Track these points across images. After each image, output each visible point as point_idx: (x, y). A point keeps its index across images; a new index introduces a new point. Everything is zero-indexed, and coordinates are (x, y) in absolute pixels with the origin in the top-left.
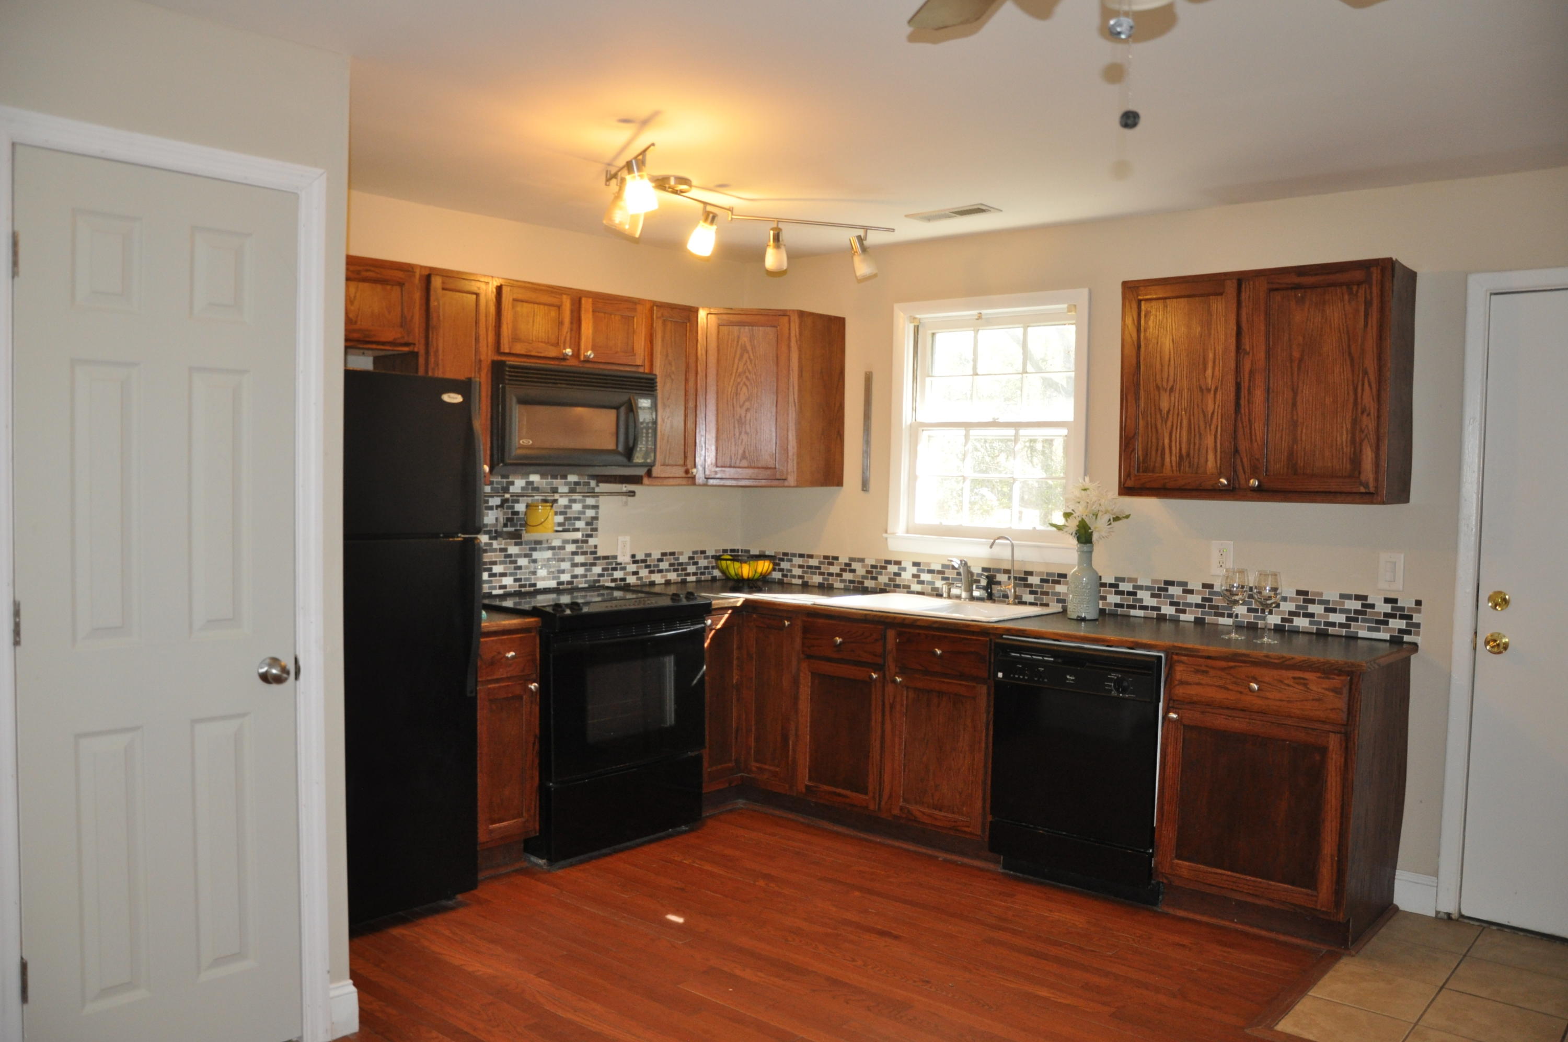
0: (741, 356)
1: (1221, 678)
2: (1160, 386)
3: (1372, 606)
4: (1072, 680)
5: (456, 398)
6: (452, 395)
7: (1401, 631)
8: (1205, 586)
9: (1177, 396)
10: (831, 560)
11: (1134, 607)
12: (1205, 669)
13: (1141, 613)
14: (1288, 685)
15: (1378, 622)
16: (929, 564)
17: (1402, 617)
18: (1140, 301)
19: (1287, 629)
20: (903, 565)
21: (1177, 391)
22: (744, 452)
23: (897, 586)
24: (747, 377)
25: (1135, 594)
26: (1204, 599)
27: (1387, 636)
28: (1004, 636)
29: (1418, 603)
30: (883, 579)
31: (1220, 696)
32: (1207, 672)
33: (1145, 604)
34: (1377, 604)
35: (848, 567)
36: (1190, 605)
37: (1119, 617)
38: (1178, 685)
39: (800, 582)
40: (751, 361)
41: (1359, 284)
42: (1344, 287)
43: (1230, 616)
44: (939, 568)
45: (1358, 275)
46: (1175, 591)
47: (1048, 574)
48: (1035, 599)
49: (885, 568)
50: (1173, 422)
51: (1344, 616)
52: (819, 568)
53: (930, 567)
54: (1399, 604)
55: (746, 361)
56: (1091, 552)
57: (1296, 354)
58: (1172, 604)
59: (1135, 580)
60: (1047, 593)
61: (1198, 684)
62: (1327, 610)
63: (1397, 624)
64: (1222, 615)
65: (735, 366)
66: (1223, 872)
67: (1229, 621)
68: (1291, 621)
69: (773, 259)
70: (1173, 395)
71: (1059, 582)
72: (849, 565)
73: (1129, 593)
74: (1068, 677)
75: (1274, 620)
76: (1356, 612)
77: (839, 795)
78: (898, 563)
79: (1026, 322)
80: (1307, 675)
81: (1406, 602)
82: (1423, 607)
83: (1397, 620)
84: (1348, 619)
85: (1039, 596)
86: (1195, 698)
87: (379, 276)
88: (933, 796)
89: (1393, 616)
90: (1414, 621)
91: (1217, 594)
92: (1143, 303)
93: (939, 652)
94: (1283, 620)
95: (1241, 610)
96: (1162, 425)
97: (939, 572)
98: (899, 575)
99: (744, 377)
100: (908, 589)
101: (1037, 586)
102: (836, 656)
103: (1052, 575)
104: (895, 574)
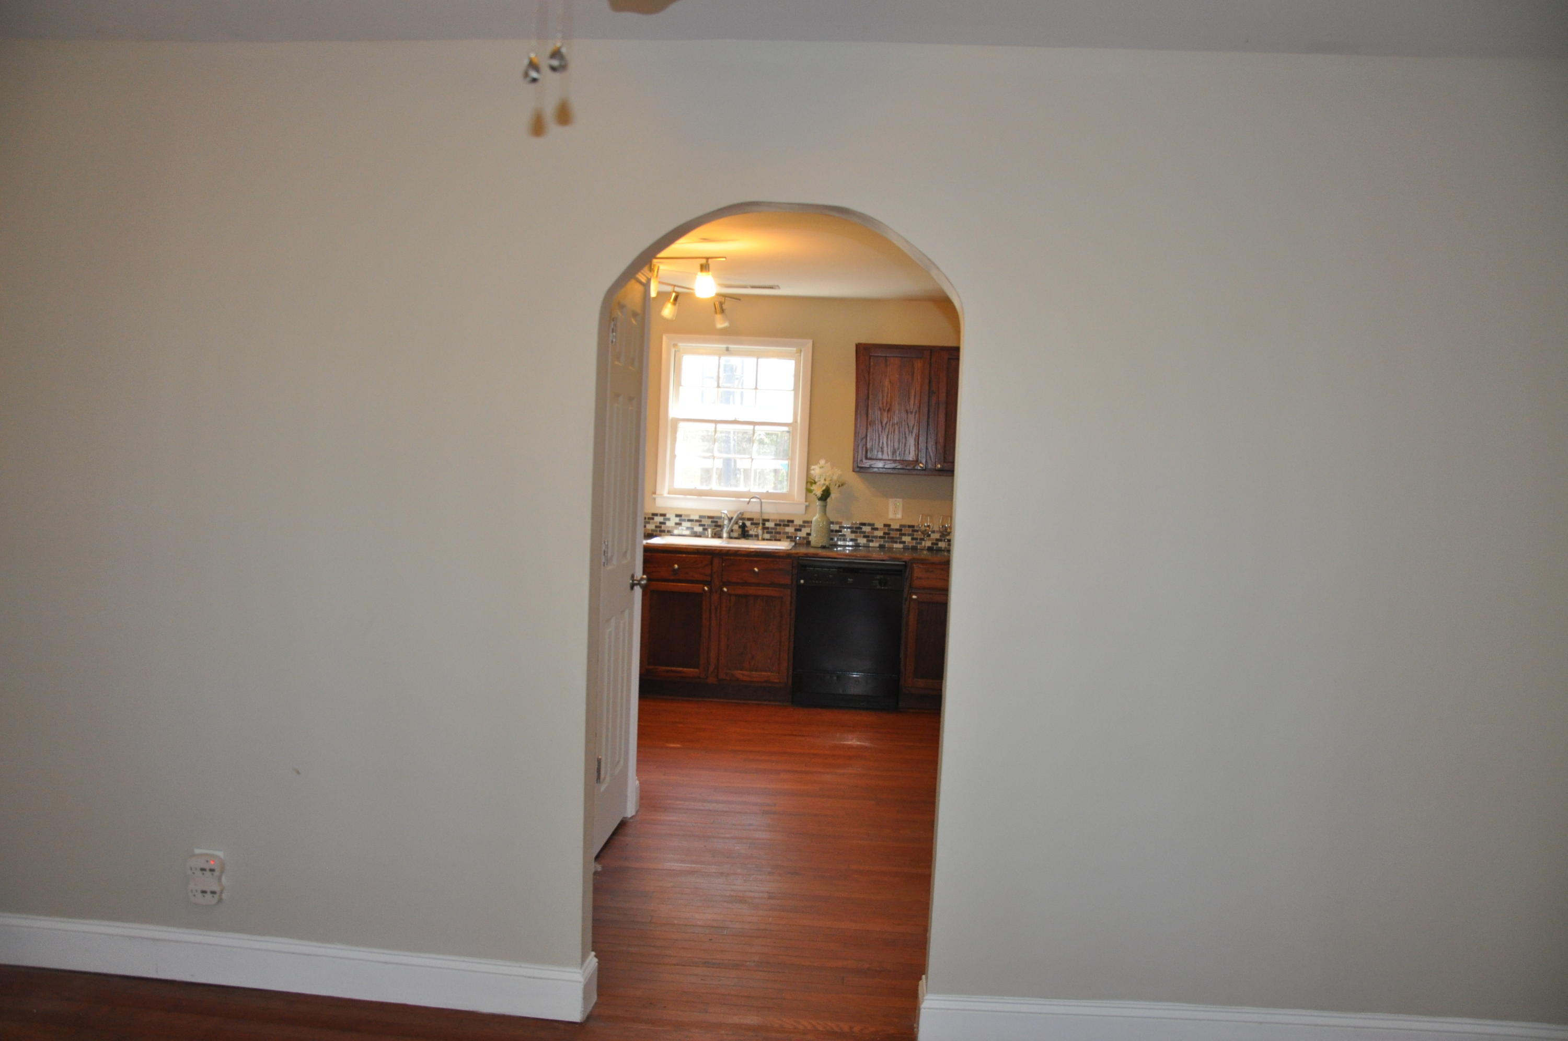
2: (882, 408)
4: (852, 581)
8: (885, 525)
9: (892, 414)
12: (933, 570)
16: (689, 515)
18: (870, 357)
19: (935, 548)
20: (668, 516)
21: (892, 411)
23: (664, 531)
25: (840, 531)
26: (885, 533)
28: (800, 558)
31: (940, 583)
33: (847, 537)
36: (876, 537)
38: (915, 580)
43: (901, 542)
44: (697, 518)
46: (867, 529)
47: (780, 521)
48: (771, 537)
49: (653, 519)
50: (889, 430)
53: (689, 517)
58: (864, 537)
59: (841, 523)
60: (779, 533)
61: (928, 579)
64: (896, 542)
67: (901, 546)
68: (937, 544)
70: (889, 414)
71: (788, 526)
73: (836, 531)
74: (849, 578)
75: (928, 544)
77: (674, 672)
78: (664, 515)
79: (758, 355)
85: (774, 534)
86: (926, 587)
88: (750, 662)
91: (893, 530)
92: (872, 358)
93: (756, 569)
94: (932, 544)
95: (905, 539)
96: (882, 432)
97: (697, 521)
98: (664, 523)
100: (671, 532)
101: (772, 528)
102: (672, 578)
103: (783, 521)
104: (661, 523)
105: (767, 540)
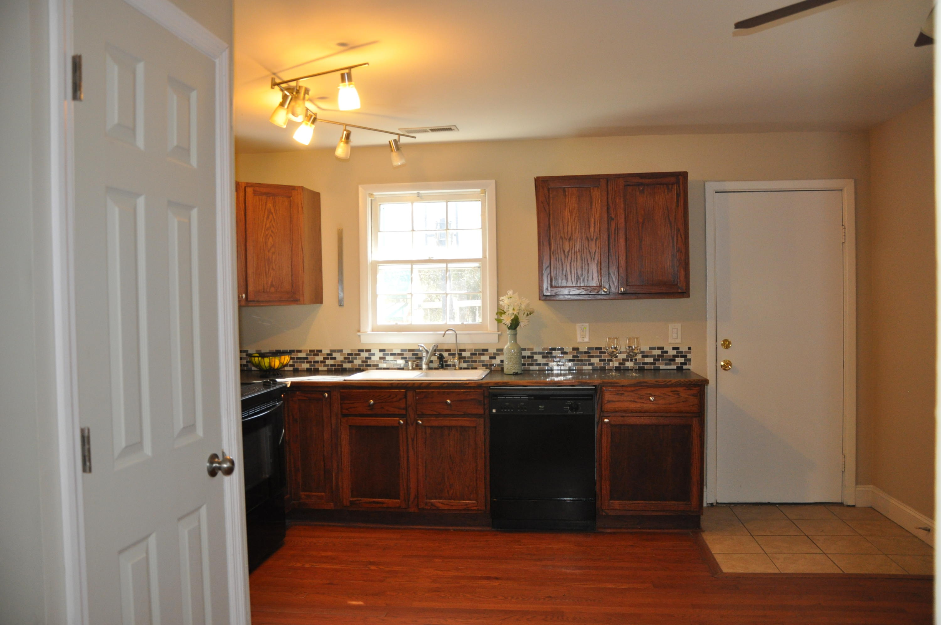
0: (268, 217)
1: (632, 396)
2: (563, 237)
3: (667, 352)
4: (543, 408)
7: (682, 364)
8: (574, 349)
9: (573, 243)
10: (317, 352)
11: (532, 365)
12: (623, 392)
13: (537, 368)
14: (669, 396)
15: (670, 360)
16: (392, 350)
17: (682, 356)
18: (548, 189)
19: (622, 368)
20: (372, 352)
21: (574, 239)
22: (272, 282)
23: (370, 366)
24: (272, 231)
25: (532, 357)
26: (574, 357)
27: (675, 367)
28: (491, 387)
29: (690, 348)
30: (358, 362)
31: (632, 406)
32: (622, 394)
33: (539, 362)
34: (669, 351)
35: (329, 356)
36: (566, 360)
38: (607, 403)
39: (291, 369)
40: (274, 220)
41: (673, 184)
42: (665, 186)
43: (590, 364)
44: (399, 352)
45: (673, 179)
46: (556, 353)
47: (476, 350)
48: (467, 365)
49: (359, 355)
50: (571, 258)
51: (652, 359)
52: (307, 358)
53: (392, 351)
54: (680, 350)
55: (271, 220)
56: (516, 334)
57: (641, 220)
59: (532, 349)
60: (475, 362)
61: (619, 401)
62: (643, 356)
63: (680, 360)
64: (585, 364)
65: (264, 223)
66: (639, 502)
67: (590, 367)
68: (624, 364)
69: (341, 151)
70: (571, 242)
71: (483, 354)
72: (331, 355)
73: (529, 357)
74: (540, 407)
75: (616, 364)
76: (659, 356)
77: (378, 503)
78: (368, 351)
79: (448, 199)
80: (678, 389)
81: (684, 349)
82: (692, 350)
83: (680, 358)
84: (654, 360)
85: (470, 363)
86: (617, 409)
88: (448, 491)
89: (678, 356)
90: (688, 358)
91: (581, 353)
92: (550, 189)
93: (449, 401)
94: (620, 364)
95: (593, 360)
96: (565, 260)
97: (399, 354)
98: (370, 358)
99: (270, 231)
100: (376, 367)
101: (468, 357)
102: (369, 412)
103: (478, 350)
104: (367, 358)
105: (465, 369)
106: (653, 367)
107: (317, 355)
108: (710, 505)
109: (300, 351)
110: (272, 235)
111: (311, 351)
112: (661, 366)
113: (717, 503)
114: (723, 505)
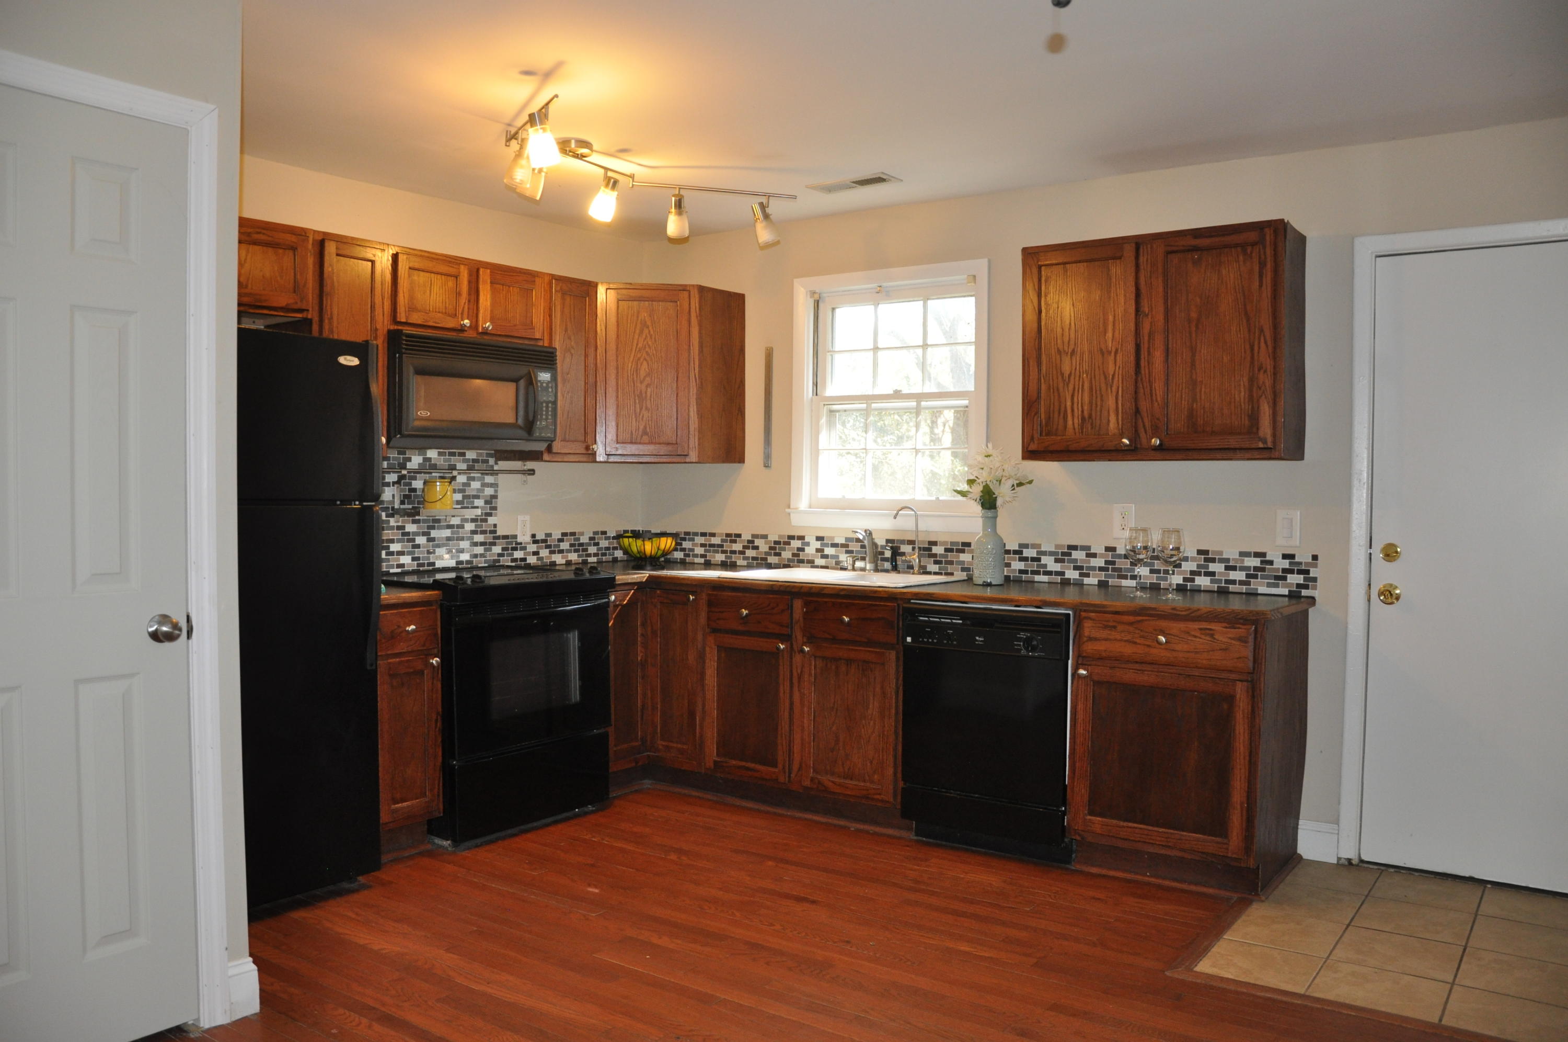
0: (641, 332)
1: (1129, 633)
2: (1062, 350)
3: (1271, 563)
4: (981, 641)
5: (353, 361)
6: (349, 357)
7: (1299, 586)
8: (1108, 549)
9: (1078, 359)
10: (734, 537)
11: (1038, 573)
12: (1114, 624)
13: (1045, 578)
14: (1195, 637)
15: (1277, 578)
16: (833, 538)
17: (1300, 572)
18: (1040, 267)
19: (1189, 588)
20: (806, 540)
21: (1079, 354)
22: (645, 427)
24: (647, 353)
25: (1039, 560)
26: (1107, 562)
27: (1285, 591)
28: (912, 601)
29: (1315, 558)
30: (787, 555)
31: (1128, 650)
32: (1115, 627)
33: (1049, 569)
34: (1275, 560)
35: (751, 544)
36: (1093, 568)
37: (1023, 583)
38: (1087, 641)
39: (702, 560)
40: (651, 336)
41: (1253, 244)
42: (1239, 249)
43: (1134, 577)
44: (843, 542)
45: (1253, 236)
46: (1078, 555)
47: (952, 543)
48: (940, 568)
49: (789, 544)
50: (1074, 385)
51: (1244, 573)
52: (722, 546)
53: (834, 540)
54: (1297, 560)
55: (646, 336)
56: (995, 517)
57: (1194, 315)
58: (1076, 568)
59: (1039, 546)
60: (951, 563)
61: (1106, 640)
62: (1228, 568)
63: (1295, 579)
64: (1125, 577)
65: (635, 341)
66: (1136, 825)
68: (1193, 580)
69: (674, 226)
70: (1074, 358)
71: (963, 551)
72: (752, 542)
73: (1033, 559)
74: (977, 638)
75: (1177, 579)
76: (1256, 569)
77: (748, 769)
78: (801, 538)
79: (926, 295)
80: (1213, 626)
81: (1303, 557)
82: (1319, 562)
83: (1295, 575)
84: (1248, 576)
85: (943, 565)
86: (1104, 654)
87: (270, 239)
88: (843, 764)
89: (1291, 571)
90: (1311, 575)
91: (1119, 556)
92: (1043, 268)
93: (846, 619)
94: (1185, 579)
95: (1143, 571)
96: (1064, 388)
97: (843, 546)
98: (802, 550)
99: (645, 352)
100: (811, 563)
101: (941, 555)
102: (741, 628)
103: (956, 543)
104: (799, 549)
106: (1244, 589)
107: (735, 542)
108: (1347, 863)
109: (713, 535)
110: (647, 357)
111: (728, 535)
112: (1259, 588)
113: (1362, 861)
114: (1371, 866)
